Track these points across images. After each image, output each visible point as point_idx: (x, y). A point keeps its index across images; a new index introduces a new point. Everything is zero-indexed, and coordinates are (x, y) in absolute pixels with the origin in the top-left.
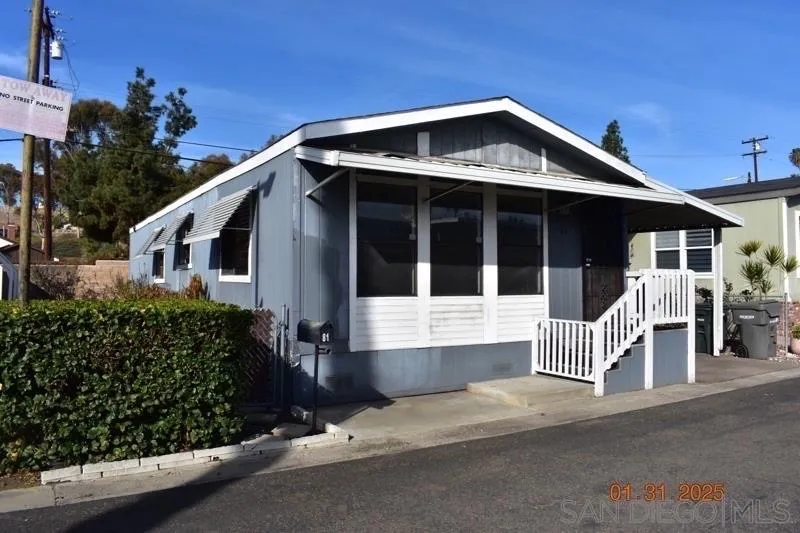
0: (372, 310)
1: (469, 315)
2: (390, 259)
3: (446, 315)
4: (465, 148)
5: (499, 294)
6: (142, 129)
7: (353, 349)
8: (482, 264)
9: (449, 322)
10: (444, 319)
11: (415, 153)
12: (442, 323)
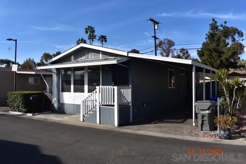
0: (64, 95)
1: (81, 97)
2: (67, 84)
3: (77, 97)
4: (81, 57)
5: (88, 93)
6: (214, 38)
7: (61, 103)
8: (84, 85)
9: (77, 99)
10: (76, 98)
11: (71, 61)
12: (76, 99)
